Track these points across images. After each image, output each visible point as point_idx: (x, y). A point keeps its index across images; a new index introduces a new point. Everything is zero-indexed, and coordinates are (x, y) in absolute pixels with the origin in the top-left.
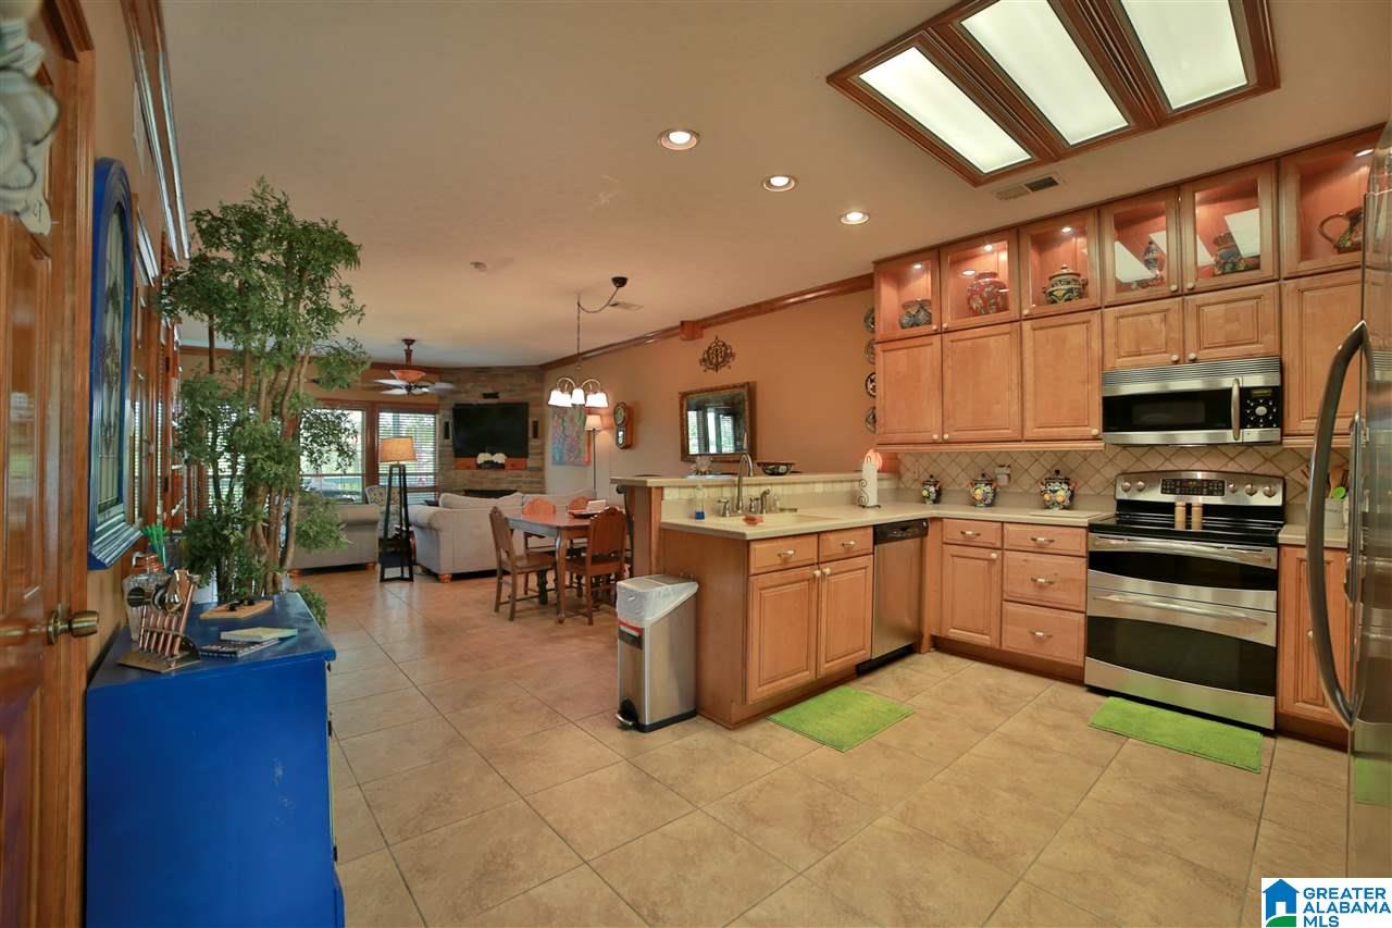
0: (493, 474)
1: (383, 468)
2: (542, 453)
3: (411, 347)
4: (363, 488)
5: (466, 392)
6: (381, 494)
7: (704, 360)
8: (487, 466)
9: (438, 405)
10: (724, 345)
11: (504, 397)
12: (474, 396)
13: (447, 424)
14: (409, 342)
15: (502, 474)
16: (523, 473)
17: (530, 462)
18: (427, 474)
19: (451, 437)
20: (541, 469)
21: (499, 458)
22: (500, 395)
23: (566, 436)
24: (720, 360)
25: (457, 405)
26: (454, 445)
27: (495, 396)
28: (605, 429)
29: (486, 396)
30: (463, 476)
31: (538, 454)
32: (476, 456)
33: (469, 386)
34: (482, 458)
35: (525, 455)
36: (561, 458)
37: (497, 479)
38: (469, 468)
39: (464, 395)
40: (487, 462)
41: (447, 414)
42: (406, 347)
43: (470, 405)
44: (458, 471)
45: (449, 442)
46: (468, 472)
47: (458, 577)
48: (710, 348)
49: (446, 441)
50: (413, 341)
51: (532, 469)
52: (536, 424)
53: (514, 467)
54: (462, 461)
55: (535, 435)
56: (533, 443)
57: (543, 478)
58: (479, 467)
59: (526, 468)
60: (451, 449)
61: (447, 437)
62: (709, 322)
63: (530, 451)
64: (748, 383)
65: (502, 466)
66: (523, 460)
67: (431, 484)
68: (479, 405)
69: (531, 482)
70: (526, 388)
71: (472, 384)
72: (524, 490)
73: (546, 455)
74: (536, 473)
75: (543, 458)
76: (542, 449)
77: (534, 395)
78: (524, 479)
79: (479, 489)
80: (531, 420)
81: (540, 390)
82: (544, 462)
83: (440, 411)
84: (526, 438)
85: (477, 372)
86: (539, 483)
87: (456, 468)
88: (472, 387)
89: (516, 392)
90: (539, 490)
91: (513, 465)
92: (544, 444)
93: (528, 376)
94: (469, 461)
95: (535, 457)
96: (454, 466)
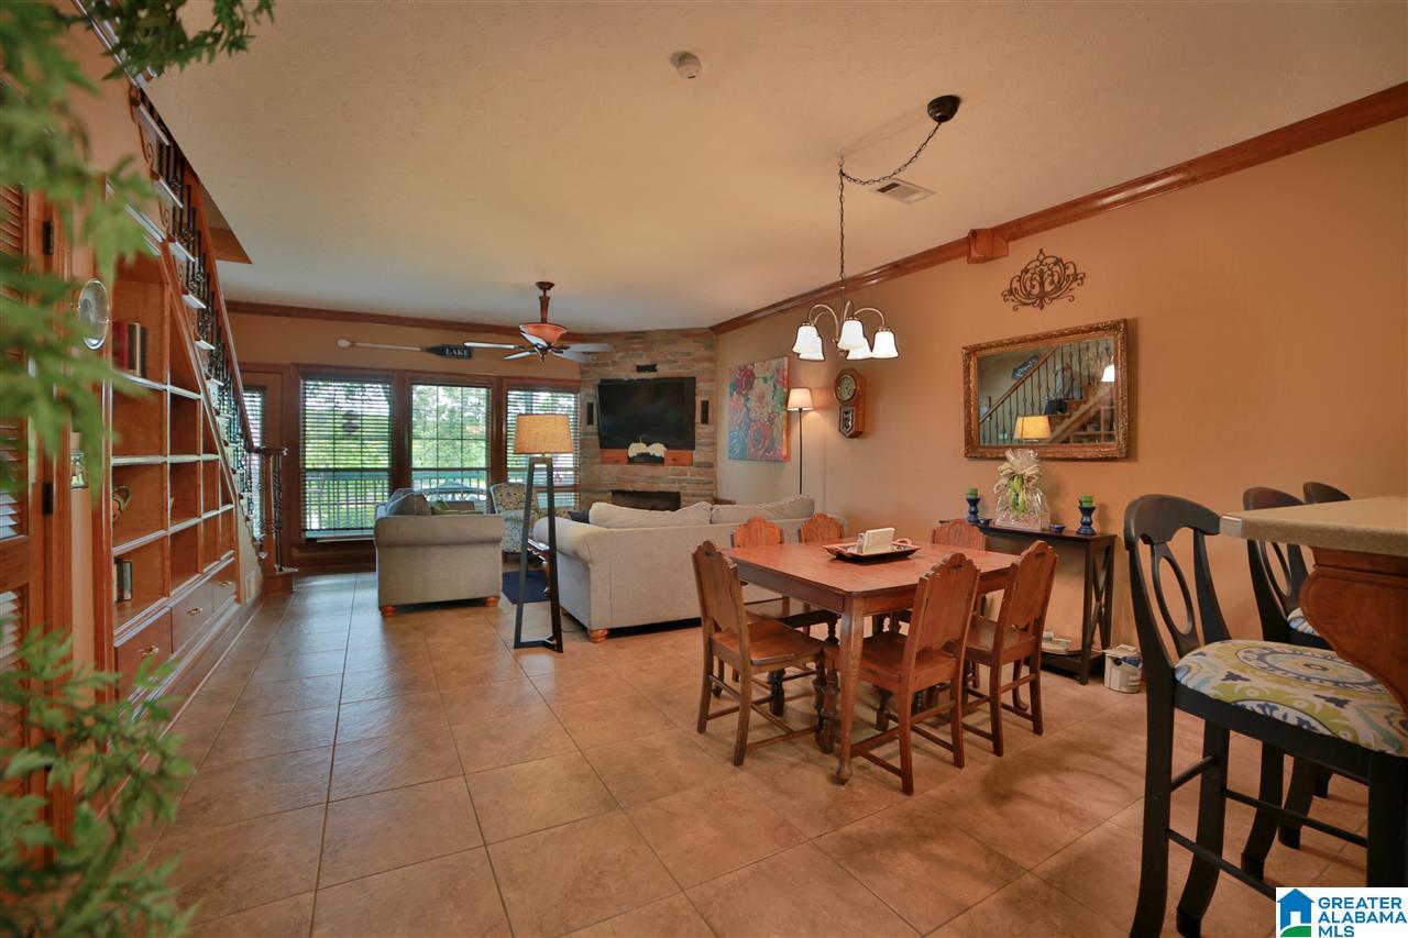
0: (647, 470)
1: (513, 461)
2: (713, 444)
3: (549, 293)
4: (488, 487)
5: (615, 363)
6: (509, 494)
7: (1011, 292)
8: (642, 459)
9: (580, 381)
10: (1058, 261)
11: (664, 371)
12: (625, 370)
13: (590, 406)
14: (546, 286)
15: (660, 470)
16: (689, 470)
17: (698, 455)
18: (566, 469)
19: (595, 423)
20: (711, 465)
21: (658, 450)
22: (657, 367)
23: (751, 421)
24: (1048, 288)
25: (602, 381)
26: (599, 434)
27: (652, 368)
28: (815, 409)
29: (640, 369)
30: (612, 473)
31: (707, 445)
32: (627, 447)
33: (618, 357)
34: (636, 449)
35: (692, 447)
36: (743, 450)
37: (652, 477)
38: (617, 462)
39: (611, 368)
40: (641, 455)
41: (591, 394)
42: (542, 293)
43: (621, 380)
44: (604, 466)
45: (593, 428)
46: (617, 467)
47: (615, 633)
48: (1026, 271)
49: (590, 427)
50: (551, 285)
51: (699, 465)
52: (705, 405)
53: (676, 461)
54: (609, 452)
55: (705, 420)
56: (701, 429)
57: (714, 476)
58: (631, 461)
59: (692, 464)
60: (595, 438)
61: (590, 422)
62: (1026, 227)
63: (697, 441)
64: (1125, 321)
65: (660, 461)
66: (689, 451)
67: (571, 482)
68: (632, 380)
69: (698, 482)
70: (693, 357)
71: (621, 354)
72: (690, 491)
73: (719, 446)
74: (705, 469)
75: (716, 450)
76: (715, 438)
77: (703, 366)
78: (688, 477)
79: (631, 489)
80: (699, 401)
81: (712, 360)
82: (716, 455)
83: (582, 388)
84: (693, 424)
85: (628, 338)
86: (710, 483)
87: (602, 462)
88: (621, 358)
89: (680, 364)
90: (709, 492)
91: (674, 460)
92: (716, 431)
93: (695, 341)
94: (618, 453)
95: (704, 448)
96: (599, 460)
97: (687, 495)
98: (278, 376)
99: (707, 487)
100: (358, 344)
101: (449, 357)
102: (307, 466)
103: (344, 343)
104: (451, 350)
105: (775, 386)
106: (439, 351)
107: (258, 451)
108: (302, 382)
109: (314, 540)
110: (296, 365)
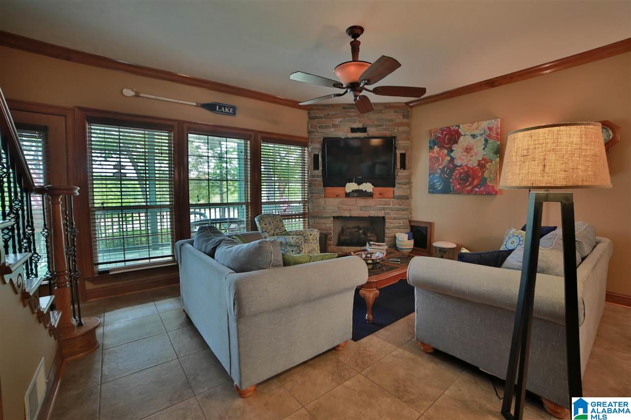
0: (361, 202)
1: (266, 196)
2: (409, 183)
5: (334, 126)
8: (355, 194)
9: (308, 139)
11: (373, 132)
12: (342, 131)
13: (316, 156)
15: (370, 202)
16: (392, 201)
17: (398, 191)
18: (297, 202)
19: (321, 168)
20: (407, 198)
21: (367, 187)
22: (368, 129)
23: (456, 166)
25: (325, 139)
26: (324, 176)
27: (364, 130)
29: (353, 130)
30: (333, 204)
31: (406, 184)
32: (344, 186)
33: (337, 121)
34: (351, 187)
35: (393, 185)
37: (365, 207)
38: (337, 196)
39: (332, 130)
40: (354, 191)
41: (316, 147)
43: (338, 139)
44: (328, 200)
45: (319, 172)
46: (337, 200)
51: (400, 198)
52: (403, 156)
54: (330, 190)
55: (403, 166)
56: (401, 174)
58: (348, 195)
59: (393, 197)
60: (320, 179)
61: (316, 168)
63: (397, 181)
65: (370, 195)
66: (392, 188)
67: (301, 211)
68: (346, 138)
69: (398, 210)
70: (394, 123)
71: (340, 120)
72: (392, 216)
73: (413, 185)
74: (403, 201)
75: (411, 187)
76: (410, 179)
77: (401, 129)
78: (391, 206)
79: (348, 215)
80: (398, 152)
81: (408, 125)
82: (411, 191)
83: (310, 144)
84: (395, 168)
85: (344, 108)
86: (407, 210)
87: (325, 197)
88: (341, 122)
89: (385, 127)
90: (406, 216)
91: (380, 194)
92: (411, 174)
93: (395, 112)
94: (338, 190)
95: (403, 186)
96: (323, 195)
97: (390, 218)
98: (64, 117)
99: (404, 212)
100: (142, 95)
101: (219, 113)
102: (96, 205)
103: (128, 92)
104: (220, 108)
105: (486, 141)
106: (211, 107)
107: (40, 191)
108: (87, 126)
109: (106, 272)
110: (80, 108)
